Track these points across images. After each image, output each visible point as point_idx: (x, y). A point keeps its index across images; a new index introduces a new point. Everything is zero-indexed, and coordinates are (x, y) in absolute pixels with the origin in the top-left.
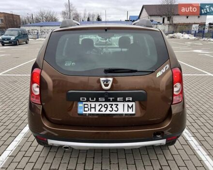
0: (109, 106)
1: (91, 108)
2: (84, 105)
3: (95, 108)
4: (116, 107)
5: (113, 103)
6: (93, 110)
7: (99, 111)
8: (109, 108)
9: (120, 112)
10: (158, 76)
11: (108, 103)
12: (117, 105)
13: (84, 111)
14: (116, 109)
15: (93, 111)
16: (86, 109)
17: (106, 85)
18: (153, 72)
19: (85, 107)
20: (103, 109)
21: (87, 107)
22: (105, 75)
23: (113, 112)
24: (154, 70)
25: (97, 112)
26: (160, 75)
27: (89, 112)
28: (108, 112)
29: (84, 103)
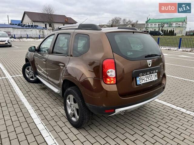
0: (149, 77)
1: (143, 80)
2: (140, 78)
3: (144, 79)
5: (150, 75)
7: (146, 81)
8: (149, 79)
9: (153, 80)
12: (152, 75)
13: (140, 82)
14: (151, 78)
15: (144, 82)
17: (150, 64)
19: (140, 80)
20: (147, 79)
23: (151, 80)
25: (146, 82)
27: (142, 83)
28: (149, 81)
29: (139, 77)
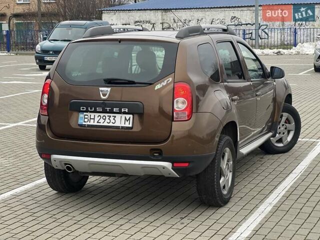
0: (107, 118)
1: (90, 119)
3: (94, 119)
4: (114, 119)
6: (92, 121)
8: (107, 120)
10: (156, 88)
11: (106, 115)
12: (115, 117)
13: (84, 122)
14: (114, 121)
16: (86, 120)
18: (151, 84)
19: (85, 118)
21: (87, 118)
22: (105, 85)
24: (152, 83)
25: (96, 124)
26: (159, 87)
27: (88, 123)
28: (106, 124)
29: (85, 114)
